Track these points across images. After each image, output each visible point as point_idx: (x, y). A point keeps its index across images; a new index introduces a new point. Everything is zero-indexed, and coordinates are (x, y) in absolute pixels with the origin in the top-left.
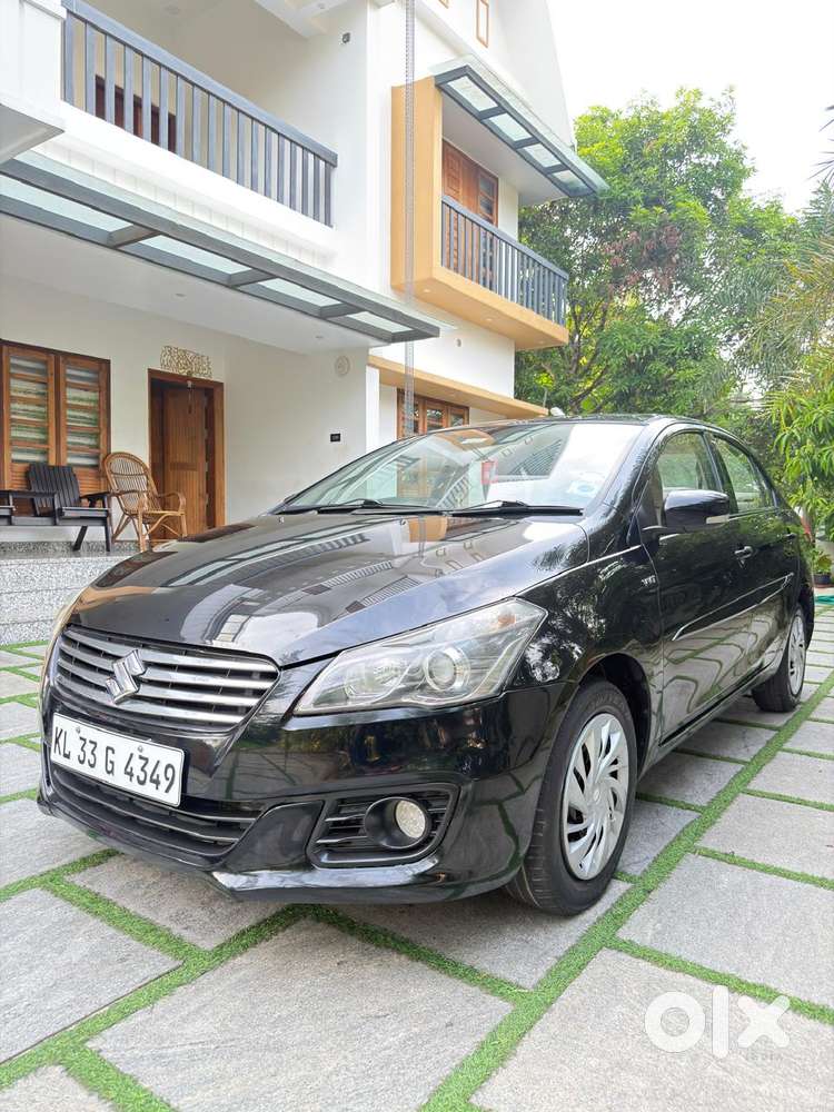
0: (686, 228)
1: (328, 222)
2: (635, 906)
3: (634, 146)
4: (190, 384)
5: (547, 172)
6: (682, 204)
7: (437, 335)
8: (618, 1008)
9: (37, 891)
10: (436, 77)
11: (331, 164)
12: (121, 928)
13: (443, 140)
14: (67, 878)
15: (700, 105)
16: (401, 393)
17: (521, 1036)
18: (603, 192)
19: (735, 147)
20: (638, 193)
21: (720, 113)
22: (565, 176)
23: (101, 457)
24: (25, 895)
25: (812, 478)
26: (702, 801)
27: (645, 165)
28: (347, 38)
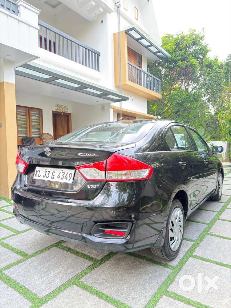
0: (193, 67)
1: (98, 70)
2: (196, 248)
3: (178, 45)
4: (63, 114)
5: (155, 53)
6: (191, 61)
7: (129, 100)
8: (196, 270)
9: (55, 248)
10: (125, 31)
11: (99, 55)
12: (78, 256)
13: (128, 47)
14: (61, 244)
15: (195, 33)
16: (118, 114)
17: (175, 277)
18: (170, 58)
19: (205, 44)
20: (179, 58)
21: (200, 35)
22: (159, 54)
23: (41, 134)
24: (52, 249)
25: (229, 134)
26: (208, 222)
27: (181, 50)
28: (102, 22)
